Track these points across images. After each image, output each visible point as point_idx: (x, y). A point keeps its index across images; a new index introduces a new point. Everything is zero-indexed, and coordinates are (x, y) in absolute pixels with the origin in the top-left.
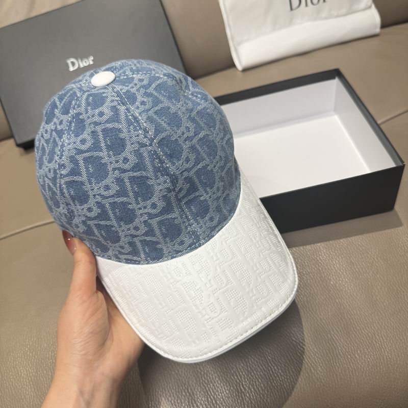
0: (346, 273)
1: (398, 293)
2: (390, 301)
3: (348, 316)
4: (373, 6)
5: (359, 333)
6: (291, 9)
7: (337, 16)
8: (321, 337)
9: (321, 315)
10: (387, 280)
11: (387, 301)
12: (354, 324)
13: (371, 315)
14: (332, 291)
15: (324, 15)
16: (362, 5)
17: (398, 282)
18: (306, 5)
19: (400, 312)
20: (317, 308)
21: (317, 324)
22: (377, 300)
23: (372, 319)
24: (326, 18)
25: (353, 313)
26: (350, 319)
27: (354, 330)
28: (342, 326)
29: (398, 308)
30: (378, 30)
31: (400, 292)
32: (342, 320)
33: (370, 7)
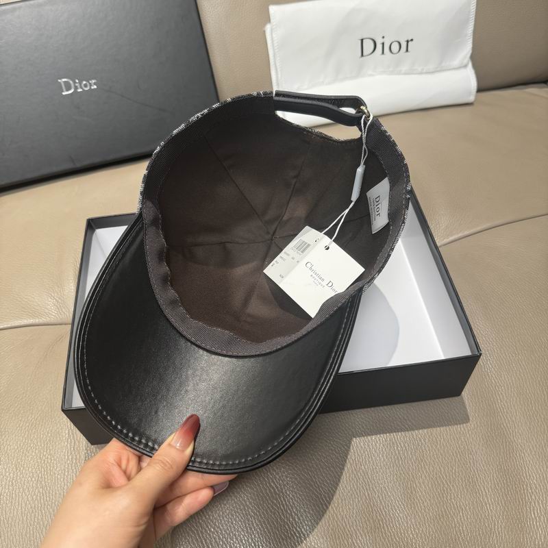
0: (383, 456)
1: (444, 491)
2: (432, 502)
3: (377, 516)
4: (470, 65)
5: (389, 541)
6: (362, 55)
7: (421, 73)
8: (340, 543)
9: (343, 511)
10: (433, 471)
11: (429, 500)
12: (383, 528)
13: (407, 518)
14: (361, 479)
15: (404, 68)
16: (456, 63)
17: (446, 476)
18: (383, 53)
19: (443, 516)
20: (340, 501)
21: (338, 524)
22: (417, 497)
23: (407, 523)
24: (405, 74)
25: (384, 513)
26: (379, 521)
27: (382, 535)
28: (369, 529)
29: (442, 511)
30: (471, 98)
31: (447, 489)
32: (370, 522)
33: (466, 66)
